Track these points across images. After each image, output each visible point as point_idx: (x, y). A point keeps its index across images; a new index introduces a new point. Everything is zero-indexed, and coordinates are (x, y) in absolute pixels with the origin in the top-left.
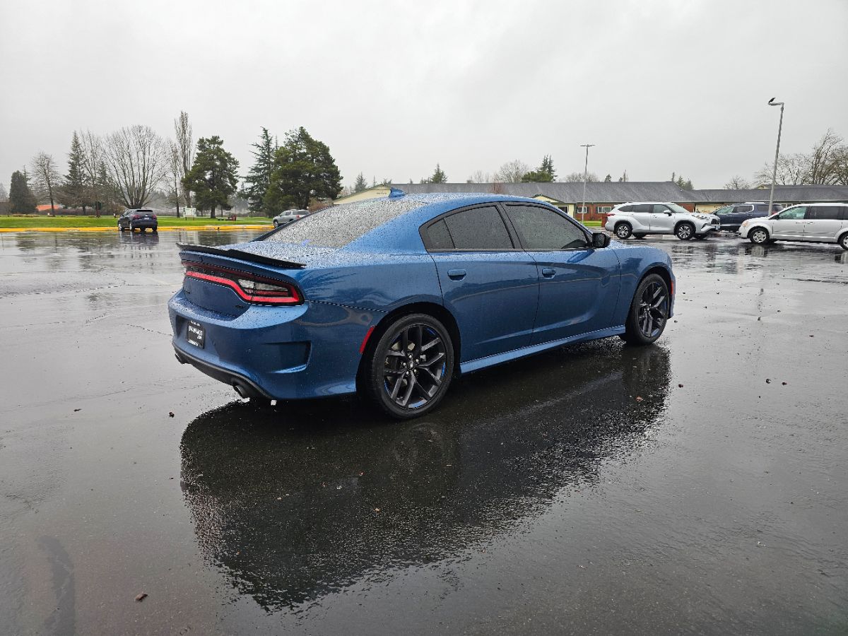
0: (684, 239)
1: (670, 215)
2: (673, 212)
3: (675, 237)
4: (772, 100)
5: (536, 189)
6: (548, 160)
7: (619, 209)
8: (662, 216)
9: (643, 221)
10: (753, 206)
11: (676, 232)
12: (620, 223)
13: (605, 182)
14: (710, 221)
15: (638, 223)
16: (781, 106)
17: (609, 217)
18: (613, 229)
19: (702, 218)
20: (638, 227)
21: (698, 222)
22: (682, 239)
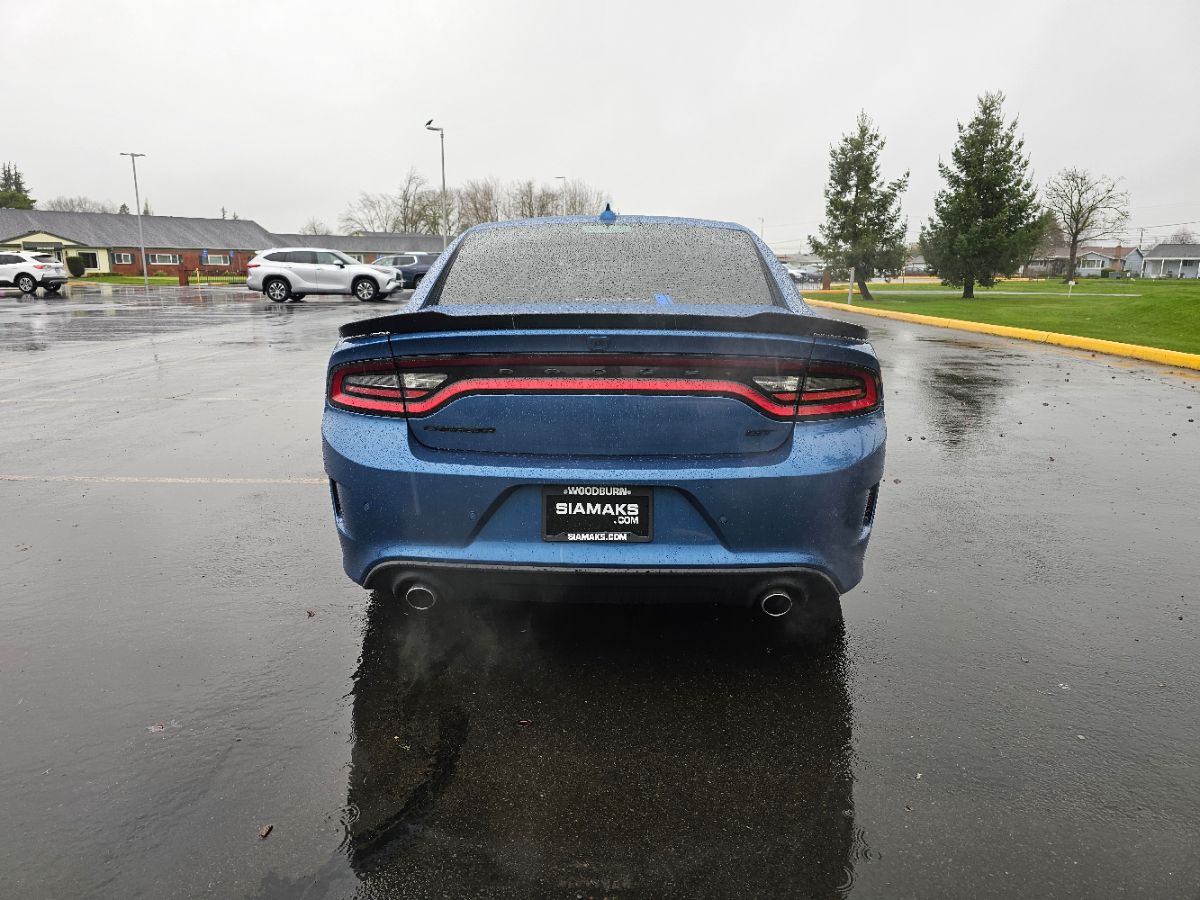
0: (368, 301)
1: (342, 267)
2: (346, 263)
3: (355, 299)
4: (429, 123)
5: (27, 220)
6: (13, 172)
7: (267, 258)
8: (331, 269)
9: (306, 276)
10: (415, 258)
11: (354, 291)
12: (269, 280)
13: (120, 214)
14: (395, 276)
15: (299, 278)
16: (440, 132)
17: (250, 270)
18: (261, 287)
19: (385, 272)
20: (299, 284)
21: (381, 277)
22: (364, 301)
